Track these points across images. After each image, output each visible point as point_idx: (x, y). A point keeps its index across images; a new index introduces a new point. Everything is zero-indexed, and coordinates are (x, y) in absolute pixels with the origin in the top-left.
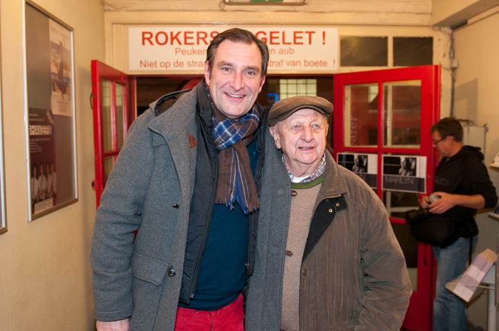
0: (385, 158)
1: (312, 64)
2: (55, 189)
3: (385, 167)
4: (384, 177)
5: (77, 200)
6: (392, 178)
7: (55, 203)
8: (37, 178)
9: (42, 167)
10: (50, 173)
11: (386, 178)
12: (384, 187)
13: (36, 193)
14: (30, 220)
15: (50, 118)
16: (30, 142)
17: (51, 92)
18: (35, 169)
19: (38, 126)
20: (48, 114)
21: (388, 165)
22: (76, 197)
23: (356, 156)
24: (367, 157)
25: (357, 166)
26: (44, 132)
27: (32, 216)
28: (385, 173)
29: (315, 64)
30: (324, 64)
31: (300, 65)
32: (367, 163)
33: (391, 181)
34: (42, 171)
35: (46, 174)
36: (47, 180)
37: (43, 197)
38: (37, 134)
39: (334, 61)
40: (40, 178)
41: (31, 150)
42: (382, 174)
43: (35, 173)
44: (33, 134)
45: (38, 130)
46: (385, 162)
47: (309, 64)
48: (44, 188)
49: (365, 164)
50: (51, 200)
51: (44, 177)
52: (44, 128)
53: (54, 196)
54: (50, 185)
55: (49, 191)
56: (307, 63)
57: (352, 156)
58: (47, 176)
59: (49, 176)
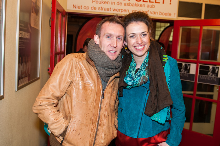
0: (200, 66)
1: (163, 14)
2: (29, 71)
3: (200, 71)
4: (199, 76)
5: (39, 78)
6: (204, 77)
7: (29, 80)
8: (21, 64)
9: (24, 58)
10: (28, 62)
11: (200, 76)
12: (199, 81)
13: (20, 74)
14: (16, 90)
15: (30, 28)
16: (19, 41)
17: (31, 13)
18: (20, 59)
19: (24, 32)
20: (29, 26)
21: (202, 70)
22: (39, 77)
23: (184, 64)
24: (190, 65)
25: (184, 69)
26: (26, 36)
27: (18, 88)
28: (199, 74)
29: (165, 14)
30: (170, 15)
31: (157, 14)
32: (190, 68)
33: (203, 78)
34: (24, 60)
35: (26, 62)
36: (26, 66)
37: (24, 76)
38: (23, 37)
39: (175, 14)
40: (23, 64)
41: (19, 47)
42: (198, 74)
43: (20, 61)
44: (21, 37)
45: (24, 34)
46: (200, 68)
47: (162, 14)
48: (24, 70)
49: (188, 69)
50: (27, 78)
51: (25, 64)
52: (27, 34)
53: (29, 76)
54: (27, 69)
55: (27, 72)
56: (161, 13)
57: (182, 64)
58: (26, 64)
59: (27, 64)
